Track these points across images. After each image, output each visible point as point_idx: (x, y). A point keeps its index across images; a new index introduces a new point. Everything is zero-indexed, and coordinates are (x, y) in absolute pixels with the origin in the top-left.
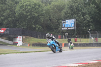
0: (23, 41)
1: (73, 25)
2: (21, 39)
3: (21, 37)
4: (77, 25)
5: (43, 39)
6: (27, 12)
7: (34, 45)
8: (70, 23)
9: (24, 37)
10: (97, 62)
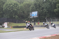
0: (8, 25)
1: (36, 15)
2: (7, 24)
3: (7, 23)
4: (39, 14)
5: (19, 24)
6: (10, 8)
7: (14, 27)
8: (35, 14)
9: (8, 23)
10: (51, 36)
